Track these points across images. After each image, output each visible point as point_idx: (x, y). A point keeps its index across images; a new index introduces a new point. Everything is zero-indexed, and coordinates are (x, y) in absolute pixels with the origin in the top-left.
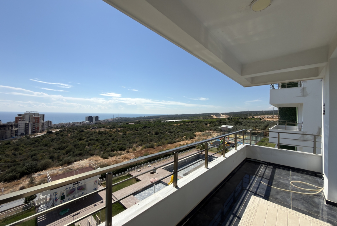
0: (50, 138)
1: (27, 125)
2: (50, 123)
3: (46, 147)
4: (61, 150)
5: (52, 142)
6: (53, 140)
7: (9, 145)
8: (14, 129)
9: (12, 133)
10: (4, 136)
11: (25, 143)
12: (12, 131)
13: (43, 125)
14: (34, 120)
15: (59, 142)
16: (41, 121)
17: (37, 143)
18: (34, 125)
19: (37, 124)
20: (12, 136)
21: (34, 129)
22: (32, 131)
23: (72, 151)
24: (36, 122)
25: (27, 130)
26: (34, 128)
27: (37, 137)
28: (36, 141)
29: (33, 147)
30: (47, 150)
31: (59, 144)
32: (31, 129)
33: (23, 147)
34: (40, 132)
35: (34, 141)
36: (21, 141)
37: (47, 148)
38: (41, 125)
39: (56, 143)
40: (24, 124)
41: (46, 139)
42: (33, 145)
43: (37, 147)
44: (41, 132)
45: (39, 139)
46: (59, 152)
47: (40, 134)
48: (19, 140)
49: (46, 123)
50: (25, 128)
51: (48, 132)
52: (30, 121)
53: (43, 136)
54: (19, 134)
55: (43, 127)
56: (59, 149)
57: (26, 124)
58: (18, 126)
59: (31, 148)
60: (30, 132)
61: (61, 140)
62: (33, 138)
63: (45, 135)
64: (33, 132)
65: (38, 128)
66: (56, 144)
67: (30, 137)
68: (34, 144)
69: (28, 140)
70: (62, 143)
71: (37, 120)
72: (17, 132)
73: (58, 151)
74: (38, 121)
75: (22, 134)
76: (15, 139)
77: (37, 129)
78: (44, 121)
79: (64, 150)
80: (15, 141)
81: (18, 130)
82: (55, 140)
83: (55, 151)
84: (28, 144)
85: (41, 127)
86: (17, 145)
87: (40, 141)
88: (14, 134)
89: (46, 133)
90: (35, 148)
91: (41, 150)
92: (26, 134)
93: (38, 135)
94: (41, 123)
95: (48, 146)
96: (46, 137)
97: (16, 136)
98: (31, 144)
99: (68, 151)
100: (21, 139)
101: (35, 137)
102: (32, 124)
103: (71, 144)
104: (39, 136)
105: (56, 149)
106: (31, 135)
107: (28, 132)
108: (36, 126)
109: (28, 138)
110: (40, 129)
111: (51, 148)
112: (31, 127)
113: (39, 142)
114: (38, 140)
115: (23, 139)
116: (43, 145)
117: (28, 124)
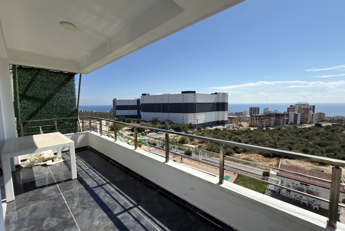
0: (316, 131)
1: (296, 116)
2: (322, 114)
3: (306, 139)
4: (321, 147)
5: (316, 135)
6: (318, 134)
7: (279, 131)
8: (286, 118)
9: (284, 122)
10: (278, 123)
11: (291, 131)
12: (284, 119)
13: (313, 117)
14: (303, 111)
15: (324, 138)
16: (310, 113)
17: (301, 134)
18: (303, 116)
19: (305, 115)
20: (283, 124)
21: (303, 120)
22: (300, 122)
23: (335, 152)
24: (305, 113)
25: (296, 120)
26: (303, 118)
27: (303, 128)
28: (300, 132)
29: (296, 137)
30: (306, 142)
31: (322, 140)
32: (299, 119)
33: (288, 134)
34: (308, 123)
35: (298, 132)
36: (289, 129)
37: (307, 141)
38: (310, 117)
39: (320, 137)
40: (294, 115)
41: (312, 131)
42: (296, 135)
43: (298, 137)
44: (310, 123)
45: (304, 130)
46: (317, 148)
47: (307, 126)
48: (287, 128)
49: (315, 114)
50: (294, 118)
51: (316, 125)
52: (300, 112)
53: (309, 128)
54: (289, 123)
55: (312, 119)
56: (320, 145)
57: (295, 114)
58: (289, 116)
59: (294, 137)
60: (298, 122)
61: (328, 136)
62: (300, 128)
63: (313, 128)
64: (302, 123)
65: (307, 119)
66: (320, 139)
67: (297, 127)
68: (298, 134)
69: (294, 129)
70: (327, 139)
71: (306, 111)
72: (287, 121)
73: (317, 146)
74: (307, 113)
75: (291, 124)
76: (285, 127)
77: (305, 120)
78: (314, 112)
79: (325, 148)
80: (284, 128)
81: (288, 119)
82: (321, 134)
83: (314, 145)
84: (293, 133)
85: (310, 118)
86: (284, 132)
87: (305, 132)
88: (285, 122)
89: (313, 125)
90: (296, 138)
91: (300, 140)
92: (295, 124)
93: (305, 126)
94: (310, 114)
95: (309, 139)
96: (312, 129)
97: (286, 124)
98: (295, 133)
99: (330, 150)
100: (289, 127)
101: (302, 128)
102: (301, 115)
103: (340, 143)
104: (305, 128)
105: (315, 144)
106: (299, 125)
107: (297, 122)
108: (305, 117)
109: (295, 128)
110: (309, 120)
111: (310, 141)
112: (300, 118)
113: (303, 133)
114: (302, 131)
115: (291, 128)
116: (305, 136)
117: (297, 114)
